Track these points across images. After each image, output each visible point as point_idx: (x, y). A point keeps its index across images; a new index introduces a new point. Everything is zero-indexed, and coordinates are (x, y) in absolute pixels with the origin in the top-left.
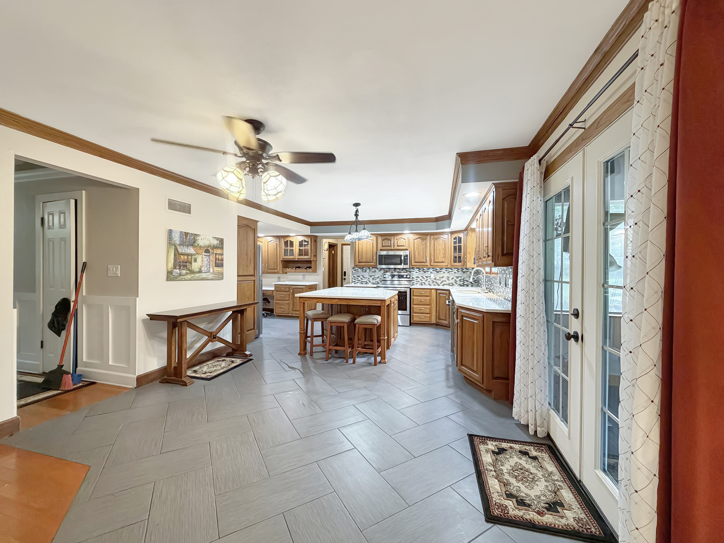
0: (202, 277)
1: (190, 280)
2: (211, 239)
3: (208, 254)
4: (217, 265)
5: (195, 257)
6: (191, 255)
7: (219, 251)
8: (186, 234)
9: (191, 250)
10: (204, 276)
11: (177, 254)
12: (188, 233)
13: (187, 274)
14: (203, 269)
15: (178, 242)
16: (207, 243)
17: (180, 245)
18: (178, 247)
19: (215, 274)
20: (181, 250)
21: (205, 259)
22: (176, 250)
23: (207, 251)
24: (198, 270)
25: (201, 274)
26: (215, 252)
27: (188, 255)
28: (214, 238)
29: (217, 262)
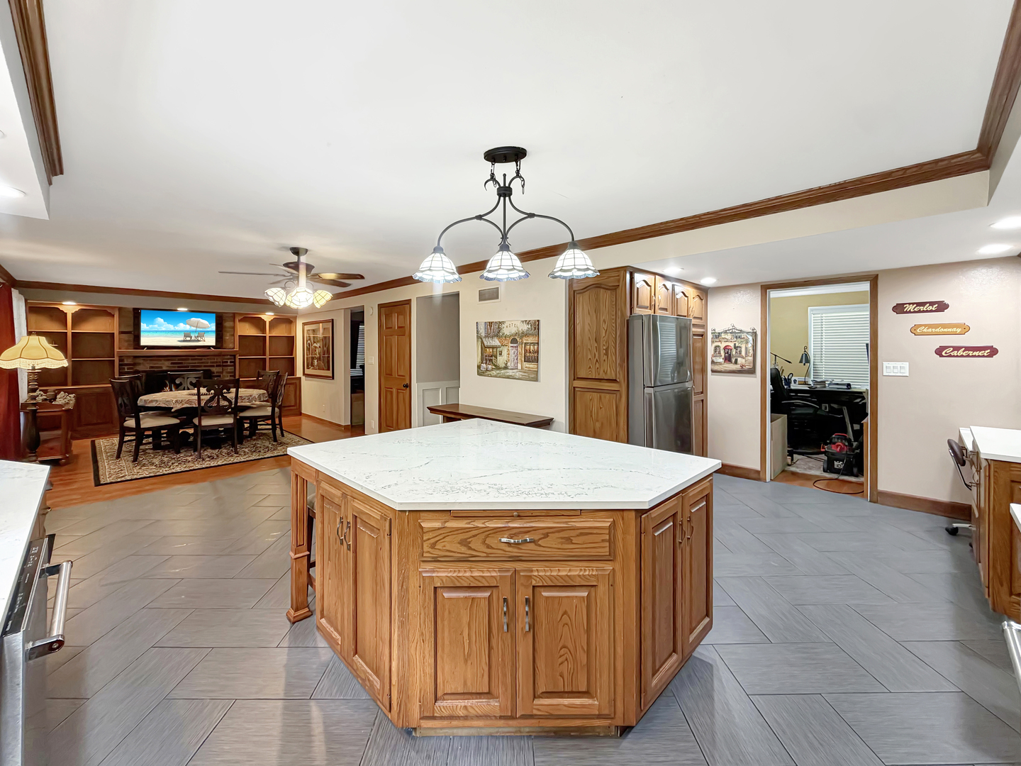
0: (508, 374)
1: (495, 376)
2: (519, 324)
3: (515, 345)
4: (527, 360)
5: (501, 349)
6: (496, 347)
7: (530, 340)
8: (491, 323)
9: (496, 342)
10: (511, 374)
11: (484, 347)
12: (492, 323)
13: (493, 369)
14: (509, 364)
15: (483, 335)
16: (514, 330)
17: (486, 337)
18: (484, 340)
19: (525, 372)
20: (488, 342)
21: (512, 352)
22: (482, 342)
23: (514, 341)
24: (504, 365)
25: (507, 371)
26: (525, 341)
27: (493, 347)
28: (523, 322)
29: (528, 355)
